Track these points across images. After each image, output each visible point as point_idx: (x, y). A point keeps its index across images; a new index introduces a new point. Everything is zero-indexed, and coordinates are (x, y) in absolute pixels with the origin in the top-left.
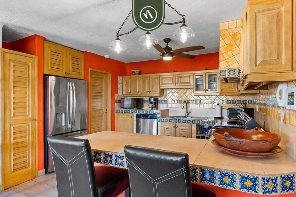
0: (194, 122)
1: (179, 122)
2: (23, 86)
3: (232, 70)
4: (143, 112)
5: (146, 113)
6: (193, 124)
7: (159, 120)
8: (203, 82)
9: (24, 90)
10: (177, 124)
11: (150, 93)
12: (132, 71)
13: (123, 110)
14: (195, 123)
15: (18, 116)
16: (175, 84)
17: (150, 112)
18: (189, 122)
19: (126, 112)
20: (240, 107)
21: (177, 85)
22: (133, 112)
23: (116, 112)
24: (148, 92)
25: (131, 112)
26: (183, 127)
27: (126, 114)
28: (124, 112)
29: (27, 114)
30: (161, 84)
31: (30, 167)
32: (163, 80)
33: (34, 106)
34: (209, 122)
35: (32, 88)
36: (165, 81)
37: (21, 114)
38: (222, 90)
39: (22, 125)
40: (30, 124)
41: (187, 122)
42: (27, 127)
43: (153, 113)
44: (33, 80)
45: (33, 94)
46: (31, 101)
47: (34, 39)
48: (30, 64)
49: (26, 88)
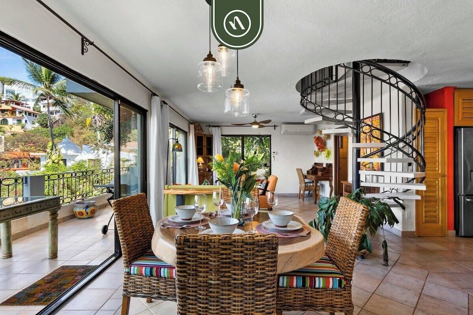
2: (434, 141)
9: (435, 145)
15: (429, 170)
29: (437, 169)
31: (440, 223)
33: (443, 162)
35: (441, 143)
37: (432, 169)
39: (432, 180)
40: (440, 179)
42: (437, 182)
44: (443, 135)
45: (443, 149)
46: (441, 156)
47: (444, 91)
48: (440, 119)
49: (436, 143)
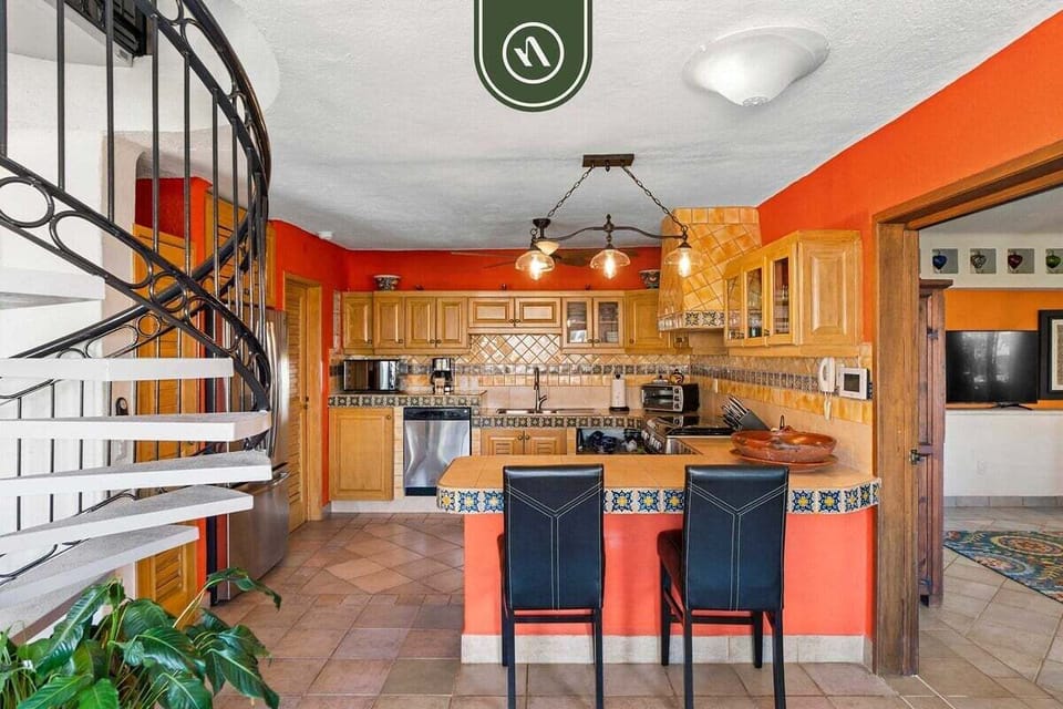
0: (572, 422)
1: (533, 425)
3: (709, 314)
4: (427, 401)
5: (436, 404)
6: (570, 428)
7: (476, 422)
8: (585, 320)
10: (527, 430)
11: (439, 345)
12: (376, 279)
13: (358, 398)
14: (574, 425)
16: (514, 321)
17: (451, 401)
18: (548, 422)
19: (370, 404)
20: (674, 384)
21: (518, 325)
22: (393, 404)
23: (333, 404)
24: (431, 342)
25: (388, 403)
26: (543, 438)
27: (367, 409)
28: (361, 403)
30: (471, 320)
32: (479, 311)
34: (595, 421)
36: (484, 313)
38: (632, 342)
41: (553, 424)
43: (460, 404)
